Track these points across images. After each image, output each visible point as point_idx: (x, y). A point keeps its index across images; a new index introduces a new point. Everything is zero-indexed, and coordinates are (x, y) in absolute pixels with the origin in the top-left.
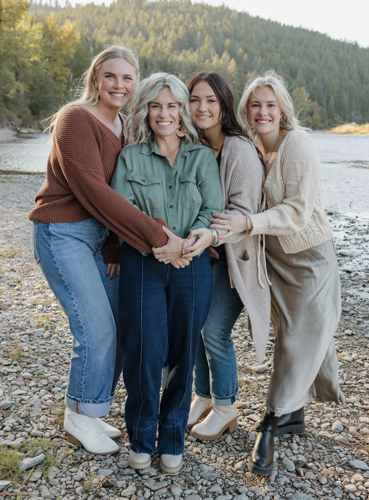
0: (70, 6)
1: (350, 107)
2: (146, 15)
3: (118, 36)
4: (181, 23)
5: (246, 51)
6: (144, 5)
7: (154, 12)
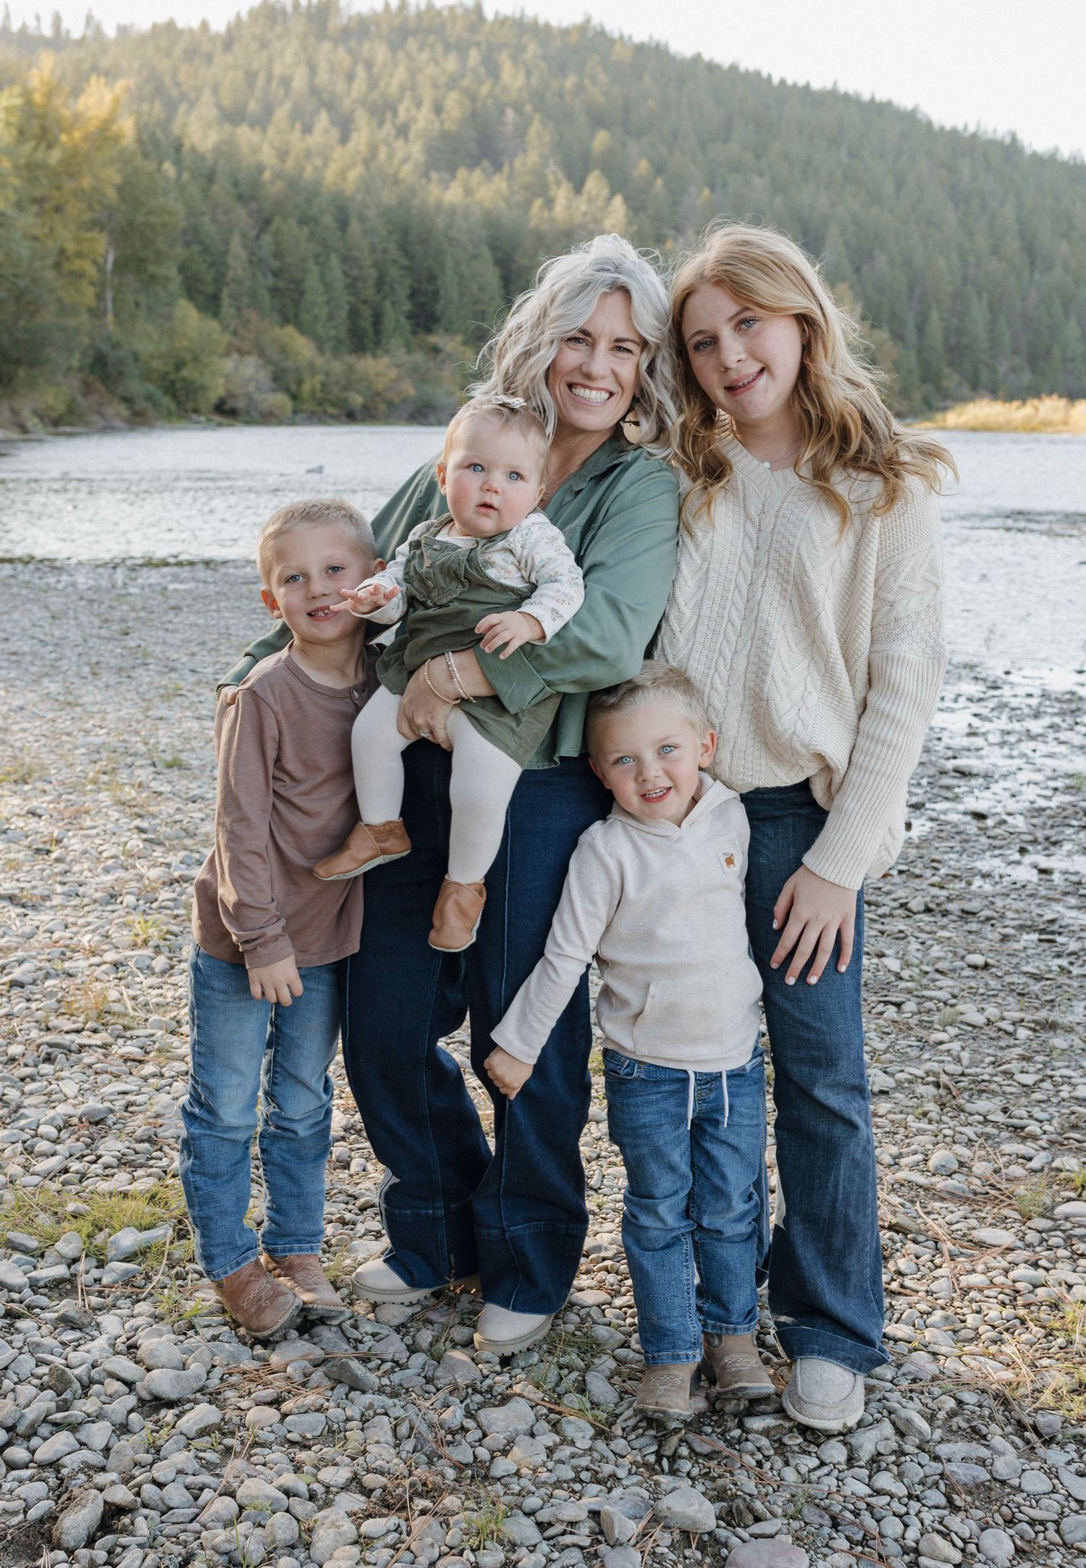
0: (99, 31)
1: (994, 343)
2: (342, 55)
3: (252, 126)
4: (453, 82)
5: (659, 169)
6: (335, 24)
7: (366, 48)
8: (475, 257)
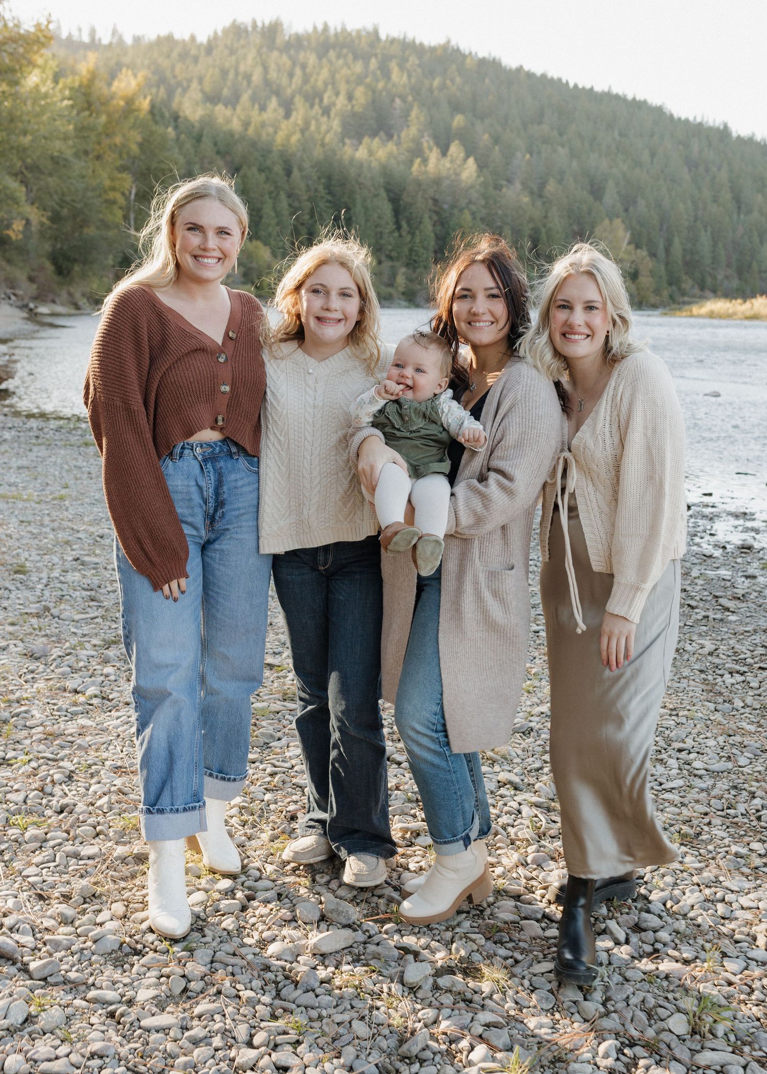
0: (121, 41)
1: (715, 259)
2: (285, 60)
3: (226, 105)
4: (360, 80)
5: (496, 140)
6: (279, 41)
7: (301, 56)
8: (376, 196)
